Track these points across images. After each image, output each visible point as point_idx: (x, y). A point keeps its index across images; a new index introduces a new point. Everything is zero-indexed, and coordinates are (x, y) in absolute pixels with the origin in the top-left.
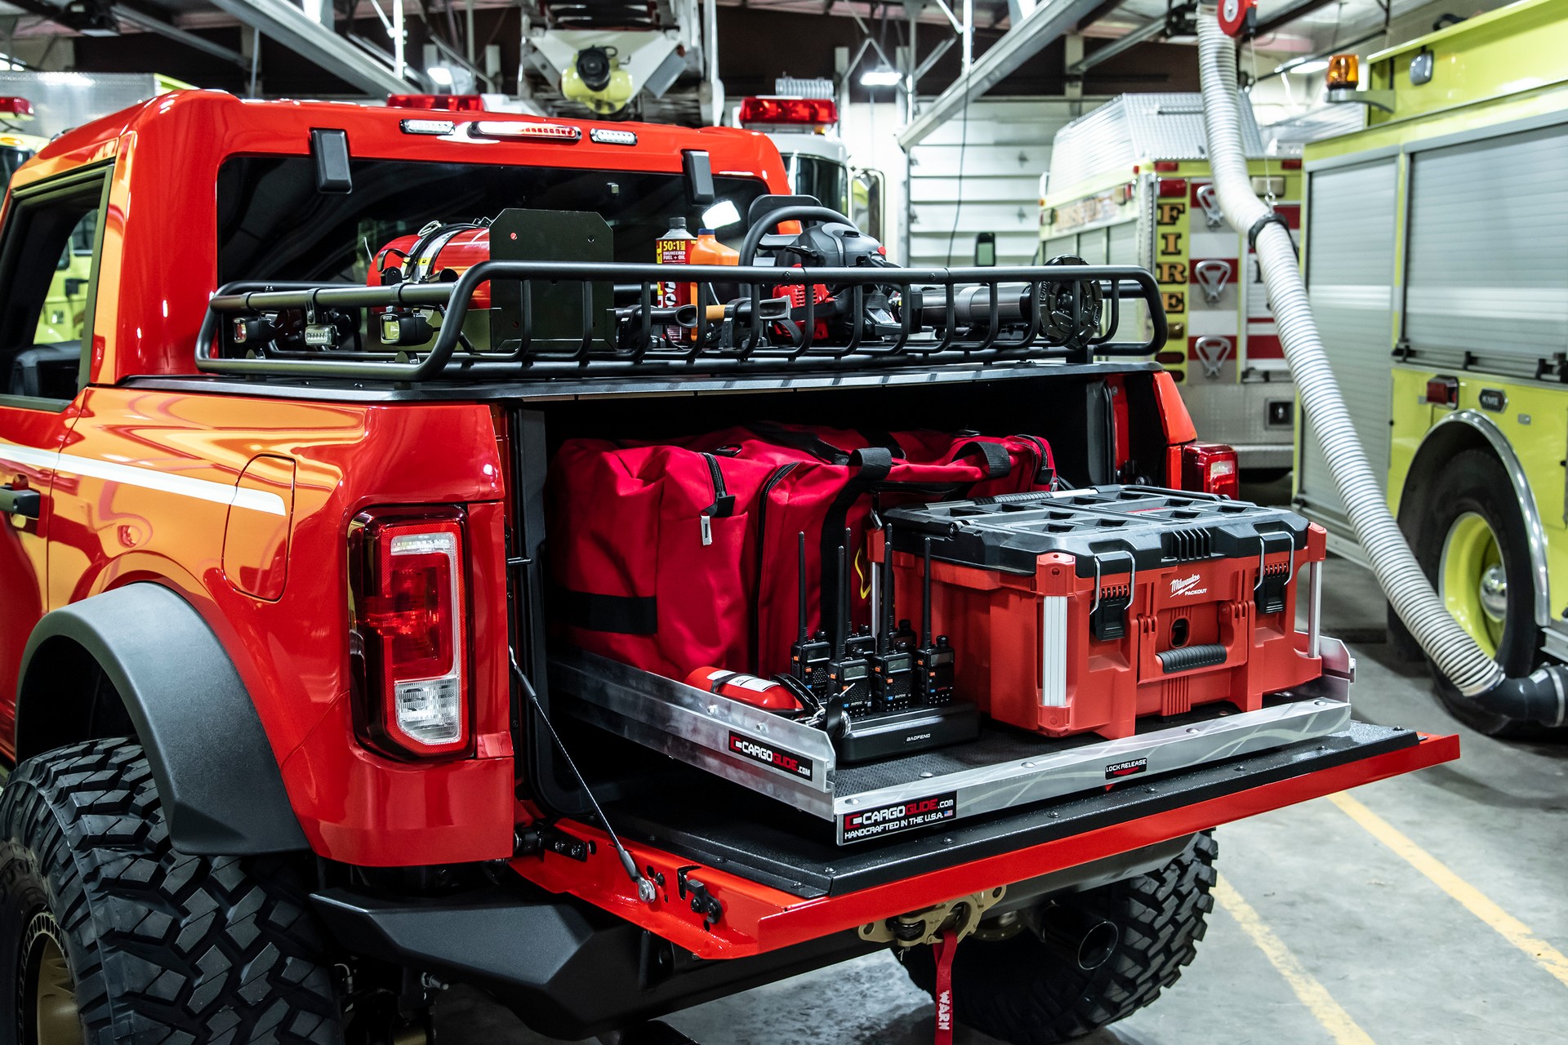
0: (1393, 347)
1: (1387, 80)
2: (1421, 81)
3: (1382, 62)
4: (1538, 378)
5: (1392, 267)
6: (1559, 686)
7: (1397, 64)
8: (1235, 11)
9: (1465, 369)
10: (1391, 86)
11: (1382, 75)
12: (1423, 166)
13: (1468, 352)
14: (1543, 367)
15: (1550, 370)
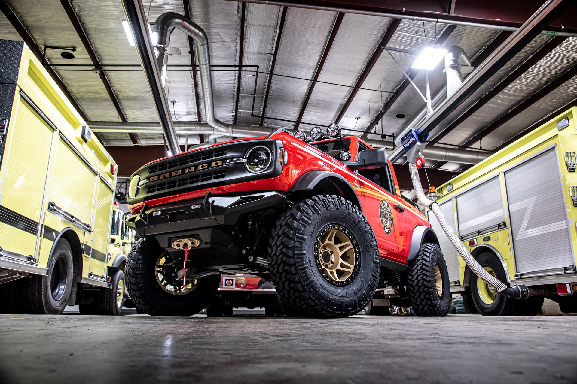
1: (441, 193)
2: (450, 190)
4: (499, 229)
5: (454, 223)
6: (520, 288)
7: (443, 189)
8: (420, 163)
9: (479, 235)
11: (439, 192)
12: (459, 199)
13: (479, 231)
14: (499, 226)
15: (501, 226)
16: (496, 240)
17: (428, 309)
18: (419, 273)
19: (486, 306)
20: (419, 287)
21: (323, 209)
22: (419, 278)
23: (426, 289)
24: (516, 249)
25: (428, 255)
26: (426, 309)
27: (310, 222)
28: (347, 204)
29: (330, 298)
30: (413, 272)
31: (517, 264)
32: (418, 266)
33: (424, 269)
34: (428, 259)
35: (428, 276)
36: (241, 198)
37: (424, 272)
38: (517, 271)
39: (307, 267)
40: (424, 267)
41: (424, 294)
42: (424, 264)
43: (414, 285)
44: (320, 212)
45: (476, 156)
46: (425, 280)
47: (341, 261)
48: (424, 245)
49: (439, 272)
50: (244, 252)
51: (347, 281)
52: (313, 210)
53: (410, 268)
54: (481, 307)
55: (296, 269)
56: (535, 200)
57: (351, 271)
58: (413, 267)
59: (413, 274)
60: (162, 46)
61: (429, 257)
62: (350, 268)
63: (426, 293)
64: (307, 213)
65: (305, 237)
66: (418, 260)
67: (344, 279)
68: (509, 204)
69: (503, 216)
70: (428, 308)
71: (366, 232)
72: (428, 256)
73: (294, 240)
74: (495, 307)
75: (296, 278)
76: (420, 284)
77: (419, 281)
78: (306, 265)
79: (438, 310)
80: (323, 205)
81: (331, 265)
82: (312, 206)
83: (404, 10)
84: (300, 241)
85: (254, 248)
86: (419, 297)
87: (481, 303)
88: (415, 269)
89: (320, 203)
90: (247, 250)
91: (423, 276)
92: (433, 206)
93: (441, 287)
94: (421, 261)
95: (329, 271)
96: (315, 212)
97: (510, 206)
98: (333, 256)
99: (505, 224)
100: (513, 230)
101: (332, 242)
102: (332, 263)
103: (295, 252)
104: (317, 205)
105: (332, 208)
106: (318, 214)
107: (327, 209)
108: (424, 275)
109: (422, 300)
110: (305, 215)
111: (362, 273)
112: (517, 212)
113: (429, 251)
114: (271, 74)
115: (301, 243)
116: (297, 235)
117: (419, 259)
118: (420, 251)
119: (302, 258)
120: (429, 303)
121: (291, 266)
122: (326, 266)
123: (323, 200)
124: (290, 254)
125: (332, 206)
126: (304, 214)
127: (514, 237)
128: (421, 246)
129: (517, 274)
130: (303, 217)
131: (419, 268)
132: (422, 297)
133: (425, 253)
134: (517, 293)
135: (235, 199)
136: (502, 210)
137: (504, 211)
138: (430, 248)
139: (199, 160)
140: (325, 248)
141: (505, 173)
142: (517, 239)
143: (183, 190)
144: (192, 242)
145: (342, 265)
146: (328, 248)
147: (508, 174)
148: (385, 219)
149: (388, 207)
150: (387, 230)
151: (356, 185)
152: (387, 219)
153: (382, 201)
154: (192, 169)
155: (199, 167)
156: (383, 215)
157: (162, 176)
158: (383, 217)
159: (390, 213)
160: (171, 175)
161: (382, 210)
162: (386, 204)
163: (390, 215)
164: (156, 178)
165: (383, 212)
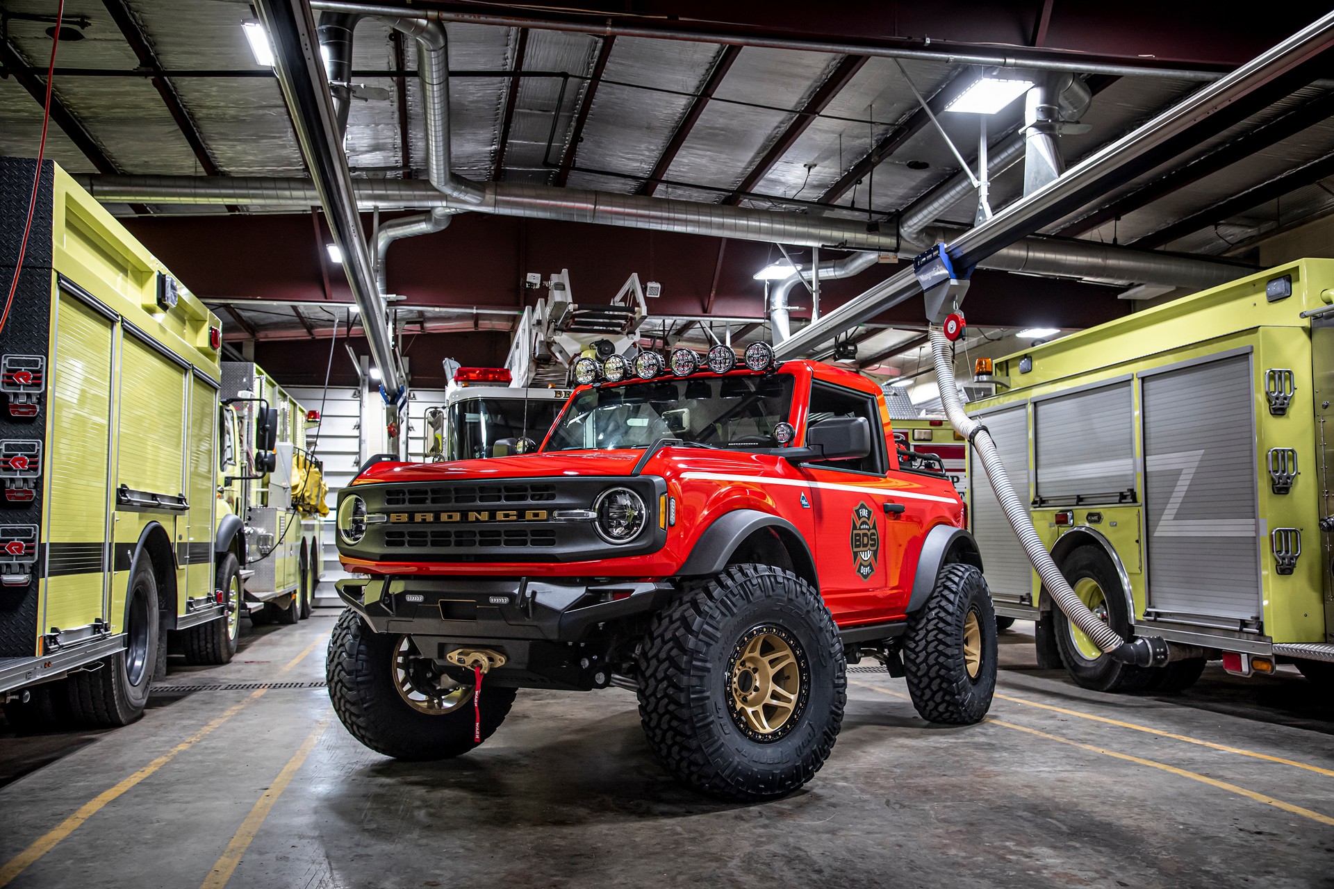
0: (1032, 500)
1: (1005, 372)
2: (1025, 372)
3: (1001, 363)
4: (1120, 502)
5: (1027, 461)
6: (1149, 646)
7: (1010, 364)
8: (955, 328)
9: (1077, 505)
10: (1007, 375)
11: (1001, 370)
12: (1041, 409)
13: (1078, 496)
14: (1122, 496)
15: (1126, 497)
16: (1114, 524)
17: (947, 710)
18: (931, 637)
19: (1083, 664)
20: (930, 667)
21: (740, 603)
22: (930, 649)
23: (943, 672)
24: (1152, 556)
25: (951, 597)
26: (941, 708)
27: (718, 635)
28: (786, 582)
29: (752, 771)
30: (918, 634)
31: (1153, 588)
32: (929, 621)
33: (941, 631)
34: (951, 608)
35: (948, 646)
36: (587, 590)
37: (940, 636)
38: (1150, 604)
39: (712, 722)
40: (941, 625)
41: (938, 681)
42: (941, 619)
43: (918, 661)
44: (735, 610)
45: (1103, 258)
46: (941, 653)
47: (772, 687)
48: (948, 567)
49: (975, 623)
50: (587, 662)
51: (784, 728)
52: (723, 609)
53: (913, 624)
54: (1073, 664)
55: (693, 728)
56: (1199, 458)
57: (791, 706)
58: (918, 623)
59: (917, 638)
60: (345, 84)
61: (952, 603)
62: (789, 701)
63: (943, 679)
64: (711, 617)
65: (709, 665)
66: (929, 608)
67: (781, 722)
68: (1148, 452)
69: (1133, 475)
70: (947, 708)
71: (821, 629)
72: (952, 600)
73: (689, 674)
74: (1100, 669)
75: (693, 743)
76: (931, 661)
77: (928, 654)
78: (710, 719)
79: (965, 710)
80: (741, 595)
81: (754, 693)
82: (723, 602)
83: (928, 41)
84: (700, 673)
85: (607, 659)
86: (929, 686)
87: (1072, 653)
88: (921, 629)
89: (736, 592)
90: (591, 660)
91: (938, 645)
92: (977, 437)
93: (978, 653)
94: (936, 611)
95: (749, 710)
96: (727, 613)
97: (1147, 458)
98: (757, 676)
99: (1132, 491)
100: (1150, 513)
101: (756, 654)
102: (756, 689)
103: (692, 696)
104: (730, 596)
105: (758, 598)
106: (733, 614)
107: (749, 601)
108: (941, 642)
109: (934, 693)
110: (711, 622)
111: (811, 709)
112: (1162, 474)
113: (954, 587)
114: (596, 78)
115: (701, 678)
116: (694, 663)
117: (932, 606)
118: (931, 598)
119: (703, 706)
120: (947, 698)
121: (685, 722)
122: (744, 700)
123: (741, 585)
124: (683, 701)
125: (758, 593)
126: (708, 619)
127: (1151, 529)
128: (941, 567)
129: (1149, 610)
130: (705, 626)
131: (930, 627)
132: (934, 687)
133: (946, 592)
134: (1143, 655)
135: (578, 592)
136: (1130, 461)
137: (1134, 464)
138: (956, 579)
139: (499, 499)
140: (743, 664)
141: (1143, 380)
142: (1156, 534)
143: (468, 556)
144: (491, 659)
145: (775, 695)
146: (748, 664)
147: (1151, 385)
148: (861, 549)
149: (868, 519)
150: (865, 570)
151: (804, 502)
152: (865, 546)
153: (857, 511)
154: (485, 516)
155: (500, 516)
156: (858, 542)
157: (418, 517)
158: (857, 546)
159: (874, 528)
160: (437, 518)
161: (855, 532)
162: (864, 513)
163: (873, 534)
164: (405, 518)
165: (858, 535)
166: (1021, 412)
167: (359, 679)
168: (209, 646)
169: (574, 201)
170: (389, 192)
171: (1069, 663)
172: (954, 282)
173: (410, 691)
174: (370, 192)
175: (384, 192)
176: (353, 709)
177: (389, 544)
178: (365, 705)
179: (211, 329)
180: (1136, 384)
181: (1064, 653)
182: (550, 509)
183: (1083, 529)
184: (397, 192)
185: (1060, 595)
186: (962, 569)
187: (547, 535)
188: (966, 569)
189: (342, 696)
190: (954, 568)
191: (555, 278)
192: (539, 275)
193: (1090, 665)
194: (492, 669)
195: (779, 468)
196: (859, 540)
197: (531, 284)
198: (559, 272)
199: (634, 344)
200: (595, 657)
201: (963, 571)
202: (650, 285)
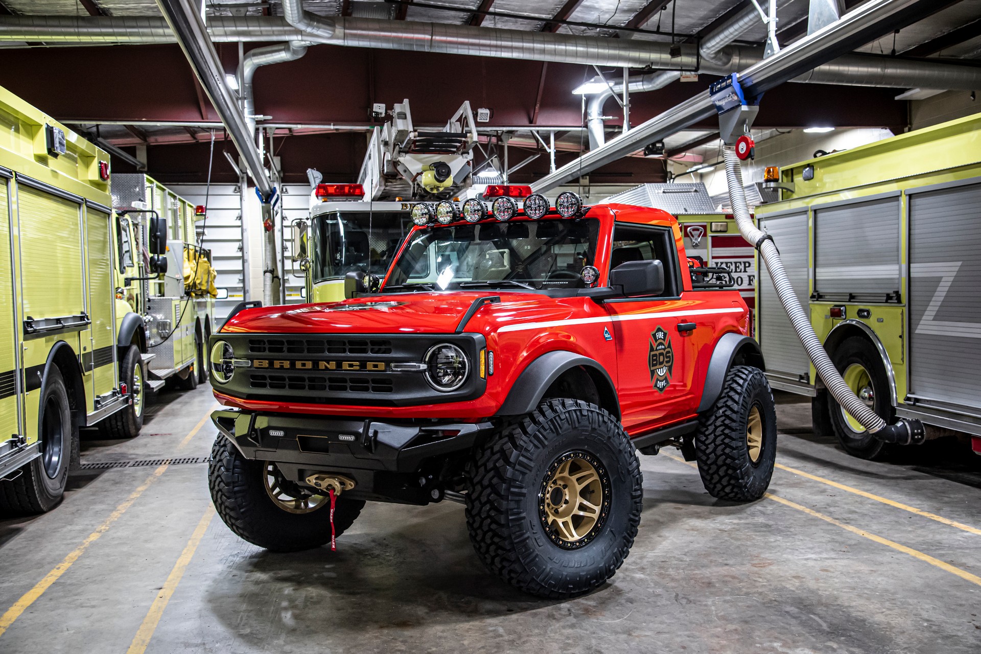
0: (810, 295)
1: (790, 178)
2: (809, 178)
3: (787, 170)
4: (886, 302)
5: (807, 260)
6: (908, 427)
7: (794, 171)
8: (745, 149)
9: (849, 301)
10: (792, 181)
11: (787, 176)
12: (821, 216)
13: (850, 294)
14: (889, 297)
15: (893, 298)
16: (880, 320)
17: (732, 491)
18: (718, 432)
19: (852, 436)
20: (718, 457)
21: (551, 436)
22: (718, 441)
23: (728, 461)
24: (914, 350)
25: (736, 397)
26: (727, 490)
27: (532, 464)
28: (590, 414)
29: (562, 575)
30: (707, 429)
31: (913, 377)
32: (717, 418)
33: (727, 426)
34: (736, 407)
35: (733, 439)
36: (421, 430)
37: (727, 431)
38: (910, 391)
39: (528, 538)
40: (727, 422)
41: (725, 468)
42: (727, 417)
43: (708, 451)
44: (546, 443)
45: (882, 68)
46: (727, 446)
47: (579, 500)
48: (733, 370)
49: (758, 415)
50: (424, 481)
51: (589, 536)
52: (536, 442)
53: (703, 420)
54: (843, 435)
55: (512, 543)
56: (957, 269)
57: (595, 516)
58: (708, 420)
59: (707, 433)
61: (737, 403)
62: (594, 511)
63: (729, 466)
64: (526, 450)
65: (524, 491)
66: (717, 406)
67: (587, 530)
68: (912, 260)
69: (898, 279)
70: (732, 489)
71: (620, 451)
72: (737, 400)
73: (507, 500)
74: (867, 440)
75: (512, 556)
76: (719, 452)
77: (716, 446)
78: (526, 536)
79: (748, 491)
80: (551, 429)
81: (564, 506)
82: (536, 436)
84: (517, 498)
85: (440, 478)
86: (717, 472)
87: (843, 426)
88: (710, 425)
89: (547, 427)
90: (427, 479)
91: (724, 439)
92: (763, 246)
93: (760, 440)
94: (723, 409)
95: (560, 521)
96: (539, 445)
97: (912, 265)
98: (566, 491)
99: (898, 294)
100: (913, 312)
101: (566, 474)
102: (566, 502)
103: (510, 518)
104: (542, 430)
105: (565, 430)
106: (544, 446)
107: (558, 434)
108: (727, 436)
109: (721, 478)
110: (525, 454)
111: (613, 518)
112: (923, 280)
113: (739, 389)
115: (518, 502)
116: (513, 490)
117: (719, 405)
118: (720, 398)
119: (520, 526)
120: (732, 482)
121: (504, 539)
122: (556, 513)
123: (551, 420)
124: (503, 522)
125: (566, 426)
126: (523, 452)
127: (913, 326)
128: (728, 371)
129: (909, 395)
130: (521, 458)
131: (718, 423)
132: (721, 473)
133: (732, 393)
134: (903, 435)
135: (412, 432)
136: (896, 267)
137: (900, 270)
138: (741, 382)
139: (344, 352)
140: (555, 483)
141: (910, 196)
142: (917, 331)
143: (320, 398)
144: (342, 483)
145: (582, 507)
146: (559, 482)
147: (917, 202)
148: (658, 366)
149: (664, 340)
150: (661, 384)
151: (607, 336)
152: (661, 363)
153: (654, 335)
154: (332, 365)
155: (345, 365)
156: (655, 361)
157: (277, 364)
158: (654, 365)
159: (669, 346)
160: (293, 365)
161: (652, 353)
162: (660, 335)
163: (668, 352)
164: (266, 364)
165: (655, 355)
166: (802, 218)
167: (236, 489)
168: (119, 424)
169: (413, 33)
170: (251, 28)
171: (840, 434)
172: (744, 108)
173: (279, 494)
174: (234, 29)
175: (245, 29)
176: (232, 514)
177: (254, 385)
178: (242, 510)
179: (101, 163)
180: (904, 201)
181: (836, 426)
182: (388, 362)
183: (854, 323)
184: (258, 28)
185: (833, 384)
186: (746, 372)
187: (385, 383)
188: (750, 372)
189: (222, 503)
190: (739, 371)
191: (398, 108)
192: (383, 106)
193: (857, 437)
194: (344, 492)
195: (586, 308)
196: (656, 360)
197: (377, 113)
198: (401, 102)
199: (468, 163)
200: (431, 477)
201: (747, 374)
202: (480, 111)
